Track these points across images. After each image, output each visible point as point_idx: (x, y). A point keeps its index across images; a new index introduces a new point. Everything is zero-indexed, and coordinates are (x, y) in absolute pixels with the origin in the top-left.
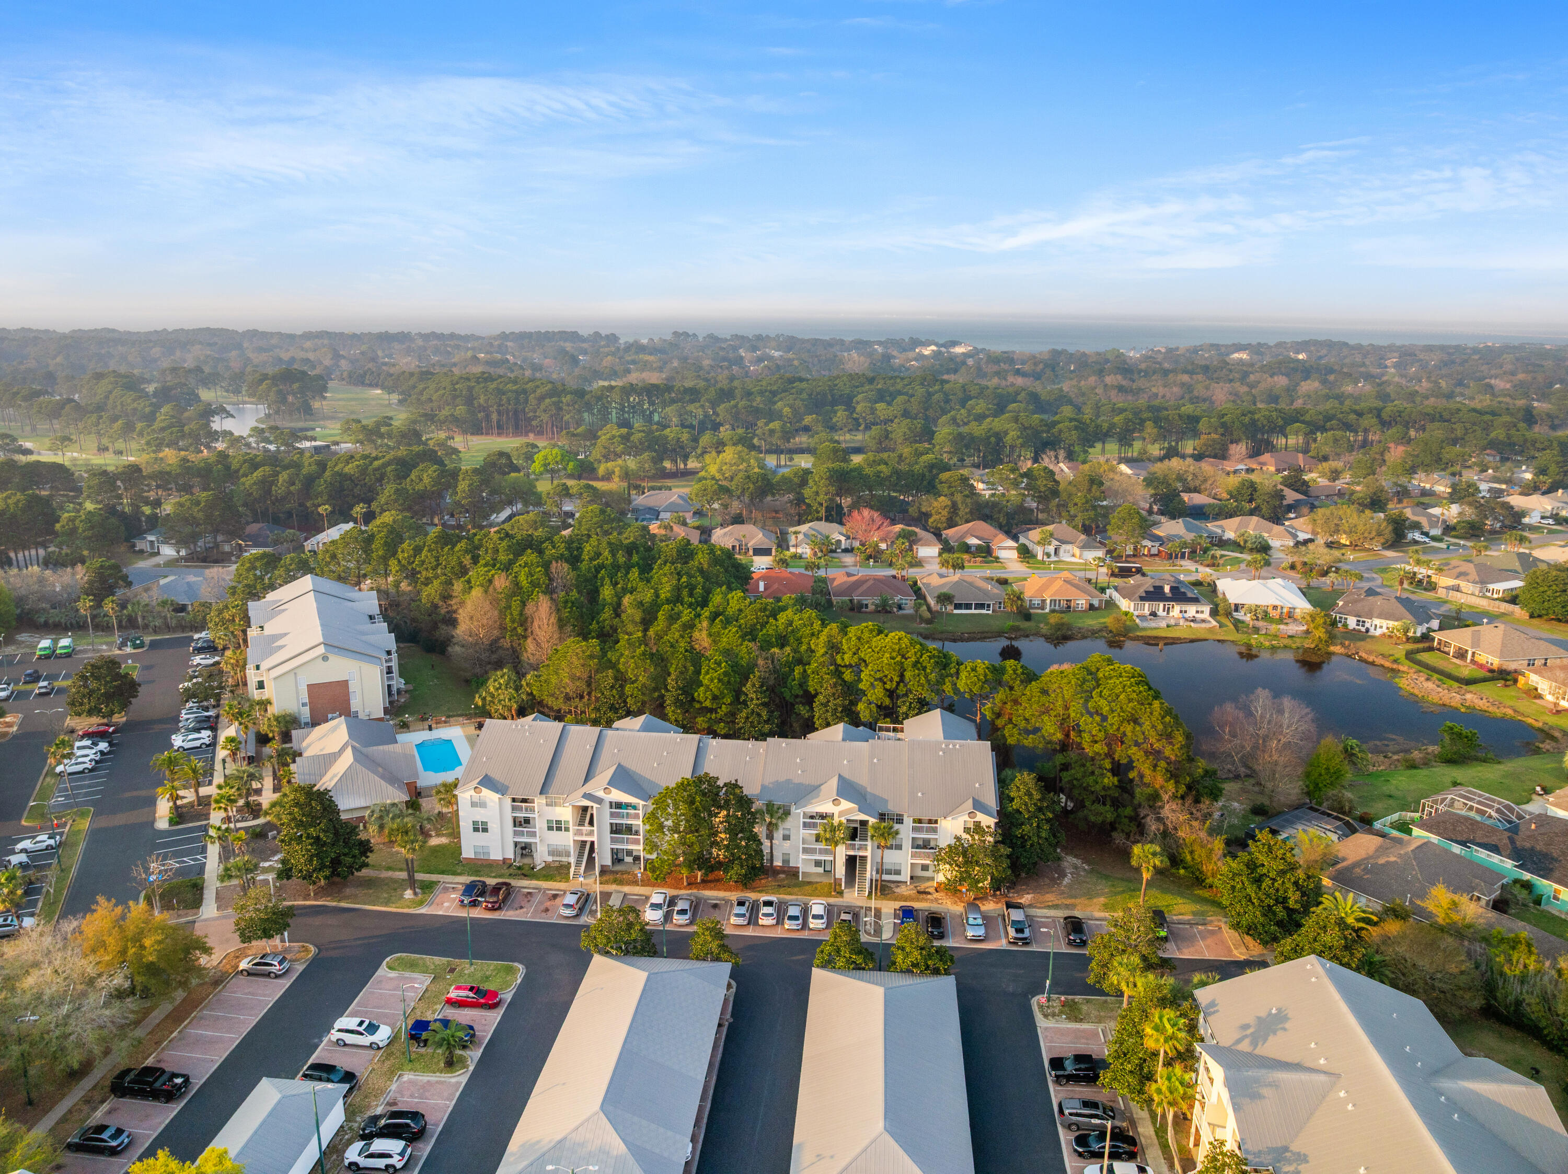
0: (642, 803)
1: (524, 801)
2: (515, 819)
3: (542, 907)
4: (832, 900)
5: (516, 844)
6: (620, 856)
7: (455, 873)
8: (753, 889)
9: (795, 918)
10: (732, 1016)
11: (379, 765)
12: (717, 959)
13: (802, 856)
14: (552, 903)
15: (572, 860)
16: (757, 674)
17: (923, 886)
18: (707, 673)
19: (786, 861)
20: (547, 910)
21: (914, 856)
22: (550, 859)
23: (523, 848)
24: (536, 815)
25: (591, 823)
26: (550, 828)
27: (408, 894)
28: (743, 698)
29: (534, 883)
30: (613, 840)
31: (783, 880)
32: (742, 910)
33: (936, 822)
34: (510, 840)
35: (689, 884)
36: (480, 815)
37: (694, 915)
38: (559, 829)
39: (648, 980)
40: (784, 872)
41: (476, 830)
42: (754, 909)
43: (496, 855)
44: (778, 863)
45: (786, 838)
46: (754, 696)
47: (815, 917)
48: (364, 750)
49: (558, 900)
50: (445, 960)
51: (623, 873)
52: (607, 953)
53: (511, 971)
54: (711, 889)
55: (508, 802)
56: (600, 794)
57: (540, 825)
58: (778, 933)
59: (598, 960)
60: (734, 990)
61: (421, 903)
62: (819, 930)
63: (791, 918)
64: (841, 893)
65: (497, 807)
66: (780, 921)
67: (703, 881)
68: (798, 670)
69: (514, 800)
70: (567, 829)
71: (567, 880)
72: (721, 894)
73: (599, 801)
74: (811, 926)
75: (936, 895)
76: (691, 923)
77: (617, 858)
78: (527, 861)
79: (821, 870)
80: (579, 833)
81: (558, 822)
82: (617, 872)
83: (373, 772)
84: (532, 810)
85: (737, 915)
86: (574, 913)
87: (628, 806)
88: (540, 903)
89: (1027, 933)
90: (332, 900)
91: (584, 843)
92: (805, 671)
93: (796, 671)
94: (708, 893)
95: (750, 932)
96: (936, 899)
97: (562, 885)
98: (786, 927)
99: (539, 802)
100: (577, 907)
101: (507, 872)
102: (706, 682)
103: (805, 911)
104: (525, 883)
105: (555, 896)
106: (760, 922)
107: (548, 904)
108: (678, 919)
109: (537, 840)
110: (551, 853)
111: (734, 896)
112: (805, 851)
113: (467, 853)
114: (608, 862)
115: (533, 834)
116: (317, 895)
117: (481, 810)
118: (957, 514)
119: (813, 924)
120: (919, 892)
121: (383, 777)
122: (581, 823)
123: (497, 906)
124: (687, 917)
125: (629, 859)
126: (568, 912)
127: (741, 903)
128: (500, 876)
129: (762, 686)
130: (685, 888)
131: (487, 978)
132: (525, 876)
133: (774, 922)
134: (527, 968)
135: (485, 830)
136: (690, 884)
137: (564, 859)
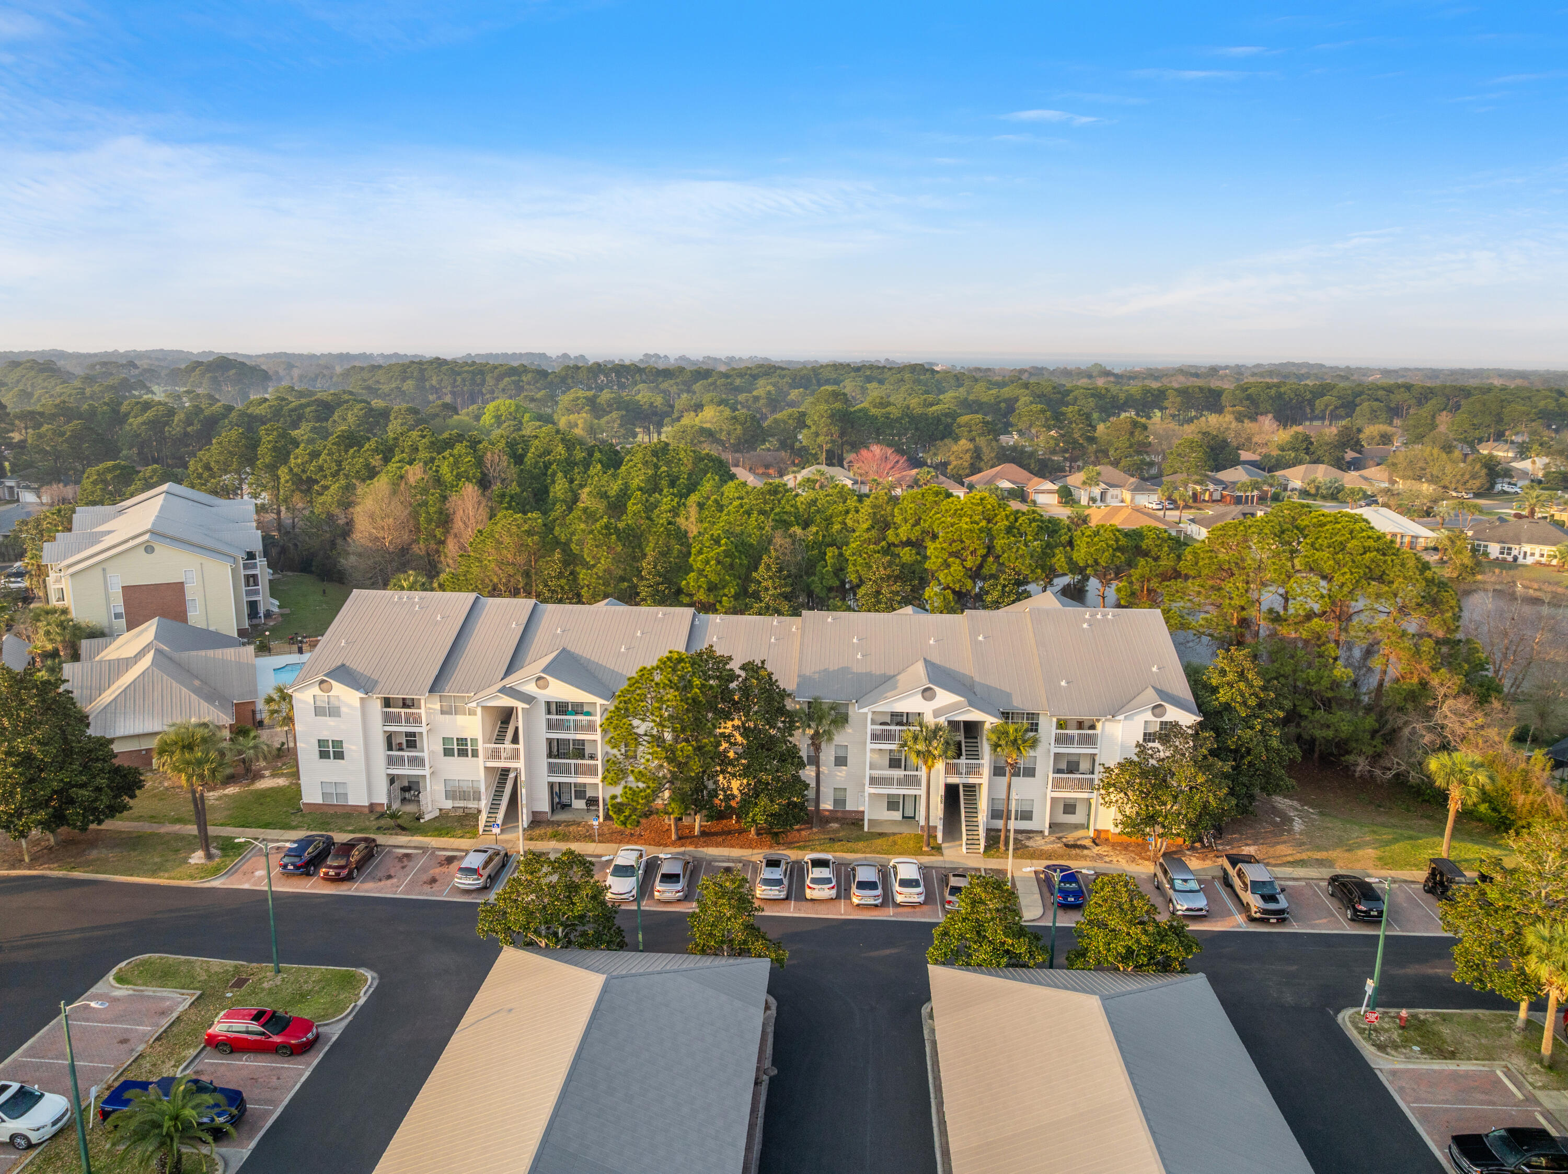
0: (600, 701)
1: (405, 704)
2: (389, 738)
3: (426, 877)
4: (926, 860)
5: (392, 779)
6: (565, 800)
7: (287, 827)
8: (790, 845)
9: (871, 885)
10: (774, 1063)
11: (197, 678)
12: (742, 951)
13: (869, 790)
14: (444, 869)
15: (484, 804)
16: (773, 553)
17: (1071, 837)
18: (700, 552)
19: (839, 802)
20: (433, 881)
21: (1057, 785)
22: (448, 805)
23: (405, 789)
24: (423, 729)
25: (515, 740)
26: (448, 752)
27: (198, 857)
28: (753, 587)
29: (418, 840)
30: (552, 769)
31: (836, 831)
32: (777, 874)
33: (1093, 727)
34: (381, 772)
35: (680, 838)
36: (329, 729)
37: (692, 883)
38: (463, 753)
39: (605, 990)
40: (836, 820)
41: (324, 755)
42: (797, 873)
43: (358, 798)
44: (827, 805)
45: (841, 761)
46: (770, 583)
47: (905, 883)
48: (176, 655)
49: (455, 866)
50: (230, 964)
51: (568, 824)
52: (530, 945)
53: (350, 982)
54: (718, 845)
55: (376, 706)
56: (530, 688)
57: (430, 747)
58: (841, 912)
59: (509, 956)
60: (773, 1012)
61: (215, 872)
62: (913, 905)
63: (862, 885)
64: (938, 849)
65: (359, 713)
66: (843, 893)
67: (704, 833)
68: (831, 552)
69: (387, 703)
70: (475, 754)
71: (475, 835)
72: (736, 852)
73: (529, 699)
74: (899, 899)
75: (1096, 850)
76: (687, 898)
77: (559, 802)
78: (410, 808)
79: (897, 815)
80: (495, 755)
81: (462, 741)
82: (558, 823)
83: (182, 683)
84: (417, 720)
85: (767, 882)
86: (481, 882)
87: (578, 708)
88: (424, 869)
89: (1283, 903)
90: (60, 868)
91: (505, 772)
92: (841, 555)
93: (829, 554)
94: (712, 851)
95: (791, 911)
96: (1100, 857)
97: (464, 843)
98: (856, 901)
99: (428, 707)
100: (486, 873)
101: (375, 824)
102: (698, 565)
103: (885, 873)
104: (402, 839)
105: (450, 860)
106: (809, 894)
107: (437, 871)
108: (663, 891)
109: (426, 772)
110: (450, 795)
111: (757, 855)
112: (874, 781)
113: (311, 795)
114: (544, 805)
115: (418, 762)
116: (35, 860)
117: (330, 721)
118: (981, 459)
119: (902, 895)
120: (1067, 846)
121: (197, 691)
122: (500, 739)
123: (344, 873)
124: (679, 887)
125: (579, 804)
126: (469, 882)
127: (773, 863)
128: (361, 831)
129: (780, 570)
130: (673, 844)
131: (303, 996)
132: (403, 828)
133: (833, 893)
134: (381, 978)
135: (339, 755)
136: (682, 839)
137: (472, 805)
